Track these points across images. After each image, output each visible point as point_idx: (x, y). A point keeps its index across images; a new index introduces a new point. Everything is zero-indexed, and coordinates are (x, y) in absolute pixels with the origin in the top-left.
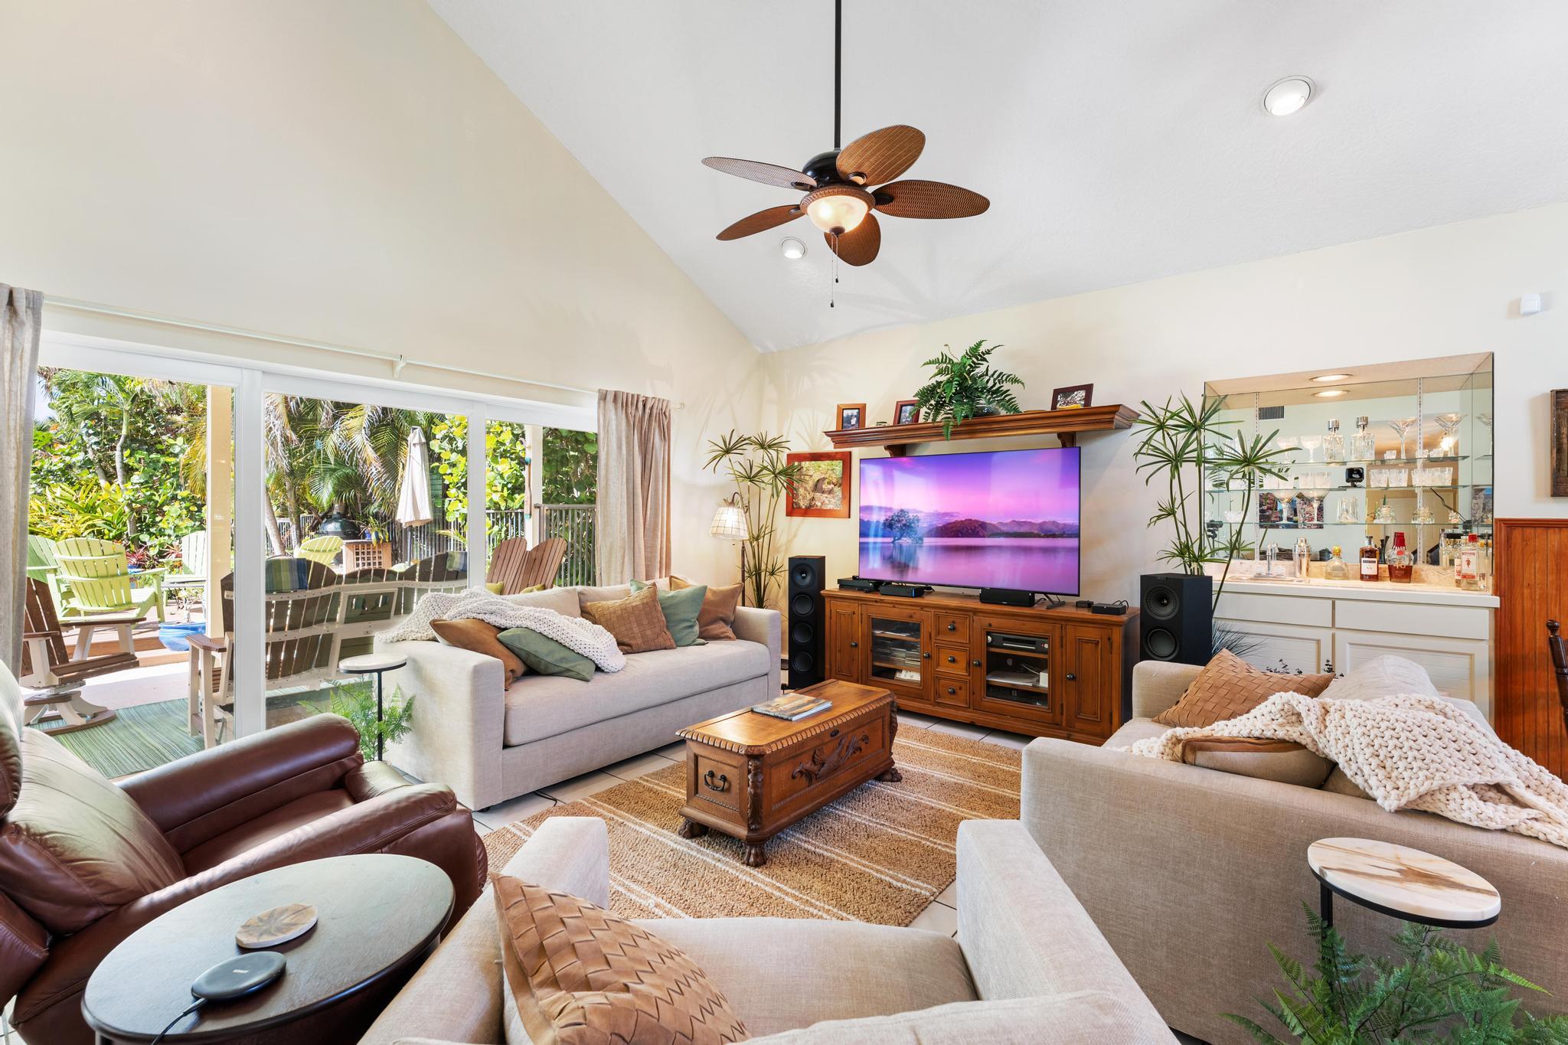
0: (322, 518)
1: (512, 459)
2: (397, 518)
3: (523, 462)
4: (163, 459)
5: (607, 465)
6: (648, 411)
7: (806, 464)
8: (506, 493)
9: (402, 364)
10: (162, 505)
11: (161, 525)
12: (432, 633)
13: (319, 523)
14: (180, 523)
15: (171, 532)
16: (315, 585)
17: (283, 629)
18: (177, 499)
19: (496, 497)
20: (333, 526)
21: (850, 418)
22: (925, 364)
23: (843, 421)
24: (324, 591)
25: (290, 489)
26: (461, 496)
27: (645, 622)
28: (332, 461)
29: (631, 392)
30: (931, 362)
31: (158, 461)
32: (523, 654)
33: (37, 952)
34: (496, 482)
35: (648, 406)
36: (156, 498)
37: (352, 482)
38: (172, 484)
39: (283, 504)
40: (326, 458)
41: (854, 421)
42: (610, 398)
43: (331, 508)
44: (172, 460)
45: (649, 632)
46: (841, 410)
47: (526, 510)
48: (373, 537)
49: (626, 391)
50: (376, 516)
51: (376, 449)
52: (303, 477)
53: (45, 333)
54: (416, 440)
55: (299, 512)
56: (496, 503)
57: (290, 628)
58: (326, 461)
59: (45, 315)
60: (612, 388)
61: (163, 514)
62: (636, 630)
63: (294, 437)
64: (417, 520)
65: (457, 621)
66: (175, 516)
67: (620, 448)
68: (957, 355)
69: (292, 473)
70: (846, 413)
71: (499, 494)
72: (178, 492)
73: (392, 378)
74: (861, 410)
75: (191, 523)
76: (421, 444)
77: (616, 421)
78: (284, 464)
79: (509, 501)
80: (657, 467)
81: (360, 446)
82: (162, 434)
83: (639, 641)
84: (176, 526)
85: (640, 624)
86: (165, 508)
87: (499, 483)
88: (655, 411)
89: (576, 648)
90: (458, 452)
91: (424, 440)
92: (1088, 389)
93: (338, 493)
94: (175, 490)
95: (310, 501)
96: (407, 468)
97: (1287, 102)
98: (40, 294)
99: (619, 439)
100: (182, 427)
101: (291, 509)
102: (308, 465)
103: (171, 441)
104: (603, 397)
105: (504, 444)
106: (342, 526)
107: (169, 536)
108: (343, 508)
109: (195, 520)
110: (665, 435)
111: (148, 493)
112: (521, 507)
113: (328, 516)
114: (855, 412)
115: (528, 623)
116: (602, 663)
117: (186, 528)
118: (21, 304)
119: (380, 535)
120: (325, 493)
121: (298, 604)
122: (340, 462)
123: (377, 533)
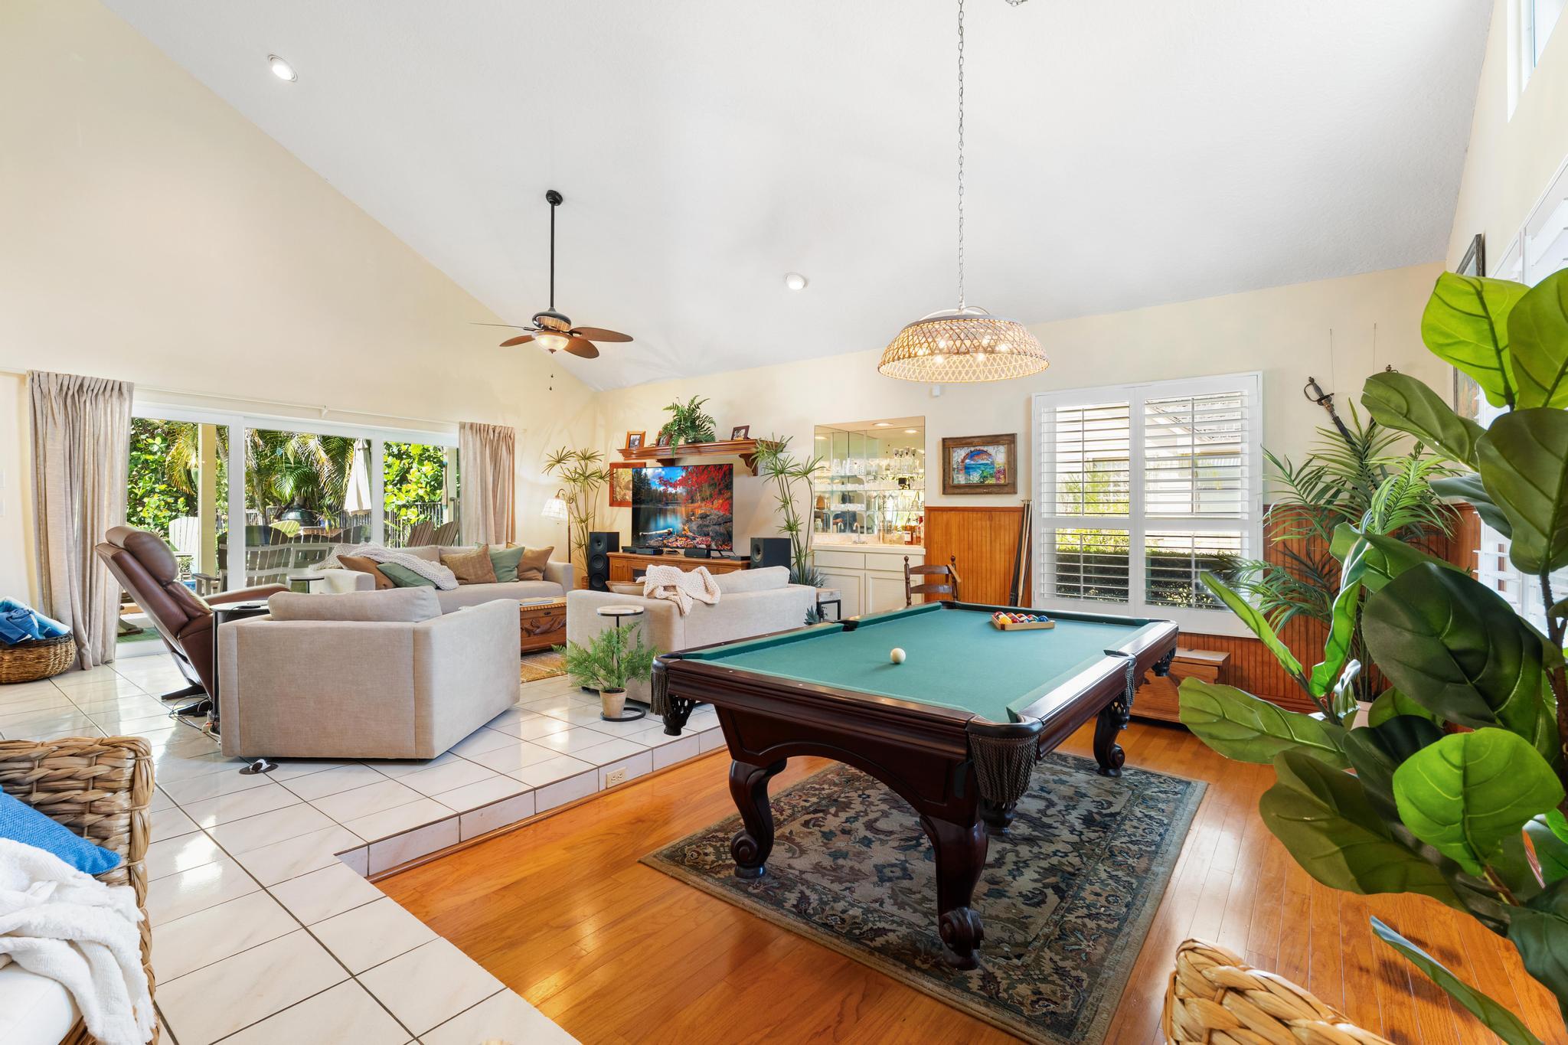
0: (285, 509)
1: (435, 463)
2: (345, 508)
3: (442, 465)
4: (144, 457)
5: (467, 469)
6: (496, 435)
7: (620, 470)
8: (428, 489)
9: (326, 411)
10: (143, 497)
11: (142, 514)
12: (340, 564)
13: (282, 513)
14: (159, 513)
15: (151, 521)
16: (275, 543)
17: (255, 569)
18: (155, 493)
19: (421, 492)
20: (292, 515)
21: (634, 440)
22: (667, 409)
23: (630, 443)
24: (280, 546)
25: (258, 484)
26: (396, 491)
27: (478, 566)
28: (292, 462)
29: (483, 422)
30: (670, 408)
31: (139, 458)
32: (392, 577)
33: (186, 619)
34: (422, 480)
35: (496, 432)
36: (136, 491)
37: (308, 479)
38: (150, 479)
39: (251, 497)
40: (287, 458)
41: (637, 443)
42: (467, 427)
43: (293, 500)
44: (150, 458)
45: (480, 573)
46: (629, 436)
47: (444, 502)
48: (327, 524)
49: (479, 422)
50: (329, 507)
51: (327, 452)
52: (269, 475)
53: (134, 402)
54: (361, 446)
55: (265, 504)
56: (422, 497)
57: (260, 569)
58: (287, 461)
59: (135, 394)
60: (469, 420)
61: (143, 505)
62: (472, 571)
63: (261, 442)
64: (361, 510)
65: (356, 557)
66: (154, 506)
67: (475, 459)
68: (685, 404)
69: (259, 471)
70: (632, 437)
71: (424, 490)
72: (157, 485)
73: (320, 417)
74: (643, 436)
75: (168, 513)
76: (364, 449)
77: (473, 443)
78: (253, 463)
79: (431, 495)
80: (504, 471)
81: (314, 449)
82: (141, 434)
83: (473, 577)
84: (156, 516)
85: (474, 567)
86: (146, 500)
87: (424, 480)
88: (502, 435)
89: (424, 575)
90: (394, 456)
91: (366, 446)
92: (747, 428)
93: (298, 487)
94: (154, 483)
95: (275, 494)
96: (353, 467)
97: (796, 285)
98: (133, 384)
99: (475, 454)
100: (158, 427)
101: (258, 502)
102: (272, 464)
103: (150, 441)
104: (463, 426)
105: (428, 450)
106: (302, 514)
107: (149, 524)
108: (302, 500)
109: (172, 511)
110: (511, 451)
111: (130, 486)
112: (440, 500)
113: (289, 507)
114: (638, 437)
115: (396, 561)
116: (440, 584)
117: (164, 517)
118: (125, 389)
119: (333, 523)
120: (287, 487)
121: (264, 554)
122: (298, 462)
123: (329, 521)
